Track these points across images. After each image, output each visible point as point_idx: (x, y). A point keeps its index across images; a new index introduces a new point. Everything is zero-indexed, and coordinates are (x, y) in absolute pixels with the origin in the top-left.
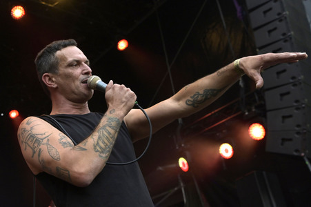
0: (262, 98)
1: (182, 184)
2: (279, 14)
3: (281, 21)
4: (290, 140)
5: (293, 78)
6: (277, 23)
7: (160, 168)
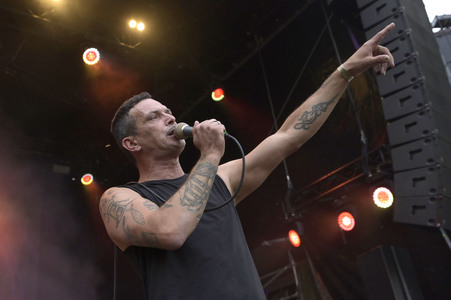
0: (388, 156)
1: (293, 263)
2: (407, 55)
3: (409, 63)
4: (423, 207)
5: (426, 132)
6: (405, 65)
7: (266, 243)
